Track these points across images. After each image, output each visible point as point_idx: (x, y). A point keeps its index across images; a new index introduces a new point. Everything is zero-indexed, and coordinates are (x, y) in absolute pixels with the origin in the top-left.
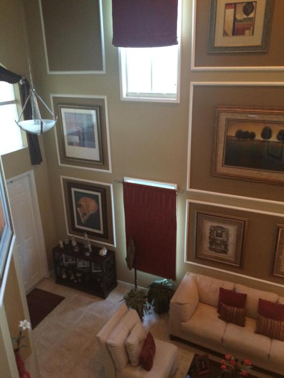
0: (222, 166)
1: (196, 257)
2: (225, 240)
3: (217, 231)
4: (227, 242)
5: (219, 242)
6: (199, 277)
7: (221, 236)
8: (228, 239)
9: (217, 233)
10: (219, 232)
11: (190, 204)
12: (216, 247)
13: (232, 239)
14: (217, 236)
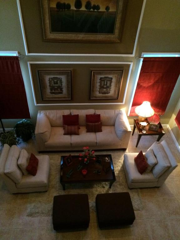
0: (50, 33)
1: (42, 100)
2: (60, 85)
3: (54, 81)
4: (61, 86)
5: (56, 88)
6: (48, 112)
7: (57, 83)
8: (62, 85)
9: (54, 82)
10: (55, 81)
11: (31, 65)
12: (54, 91)
13: (64, 84)
14: (54, 84)
